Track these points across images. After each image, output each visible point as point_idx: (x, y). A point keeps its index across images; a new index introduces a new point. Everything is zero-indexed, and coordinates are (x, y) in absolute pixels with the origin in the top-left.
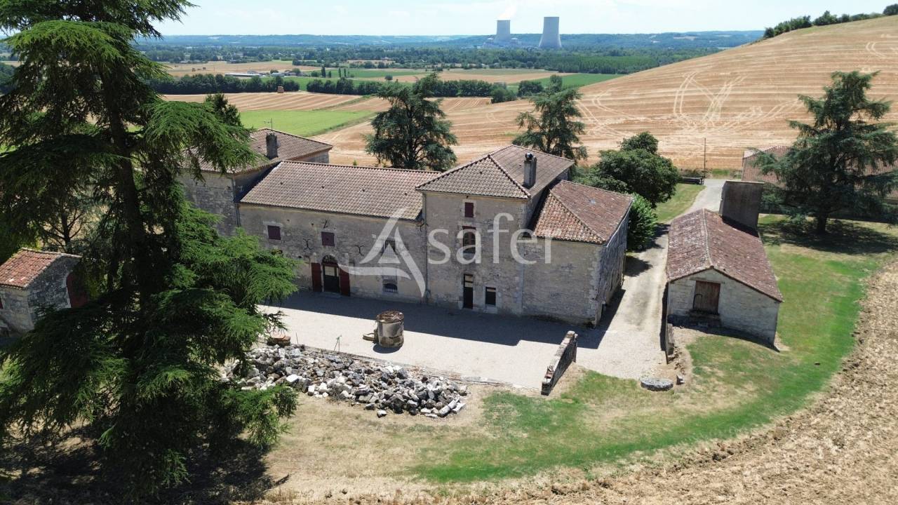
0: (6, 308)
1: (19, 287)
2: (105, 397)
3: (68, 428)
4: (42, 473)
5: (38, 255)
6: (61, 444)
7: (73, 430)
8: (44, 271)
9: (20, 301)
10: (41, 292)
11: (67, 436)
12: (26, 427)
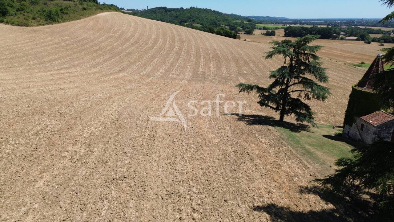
0: (364, 131)
1: (373, 125)
2: (389, 187)
3: (367, 190)
4: (350, 201)
5: (386, 115)
6: (361, 194)
7: (368, 192)
8: (386, 122)
9: (370, 131)
10: (380, 131)
11: (365, 193)
12: (351, 180)
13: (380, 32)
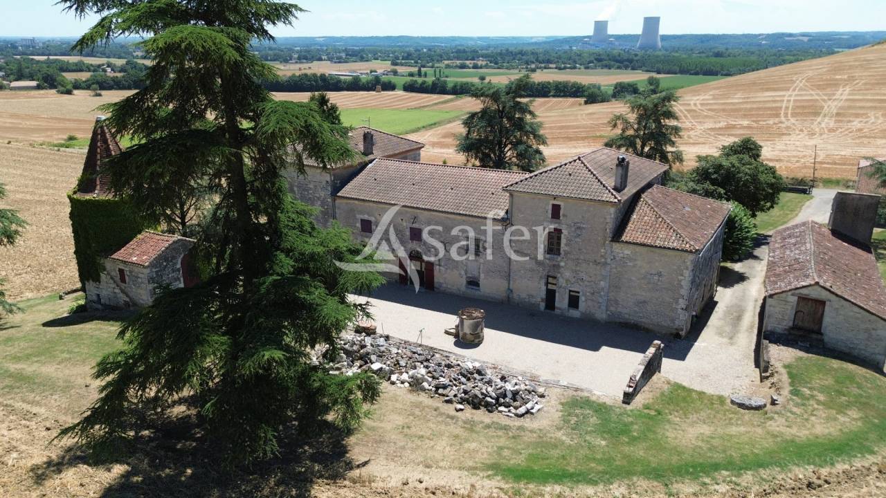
0: (129, 283)
1: (141, 265)
2: (210, 371)
3: (176, 397)
4: (152, 435)
5: (158, 237)
6: (169, 411)
7: (180, 399)
8: (163, 252)
9: (141, 278)
10: (159, 271)
11: (174, 403)
12: (140, 393)
13: (84, 68)
